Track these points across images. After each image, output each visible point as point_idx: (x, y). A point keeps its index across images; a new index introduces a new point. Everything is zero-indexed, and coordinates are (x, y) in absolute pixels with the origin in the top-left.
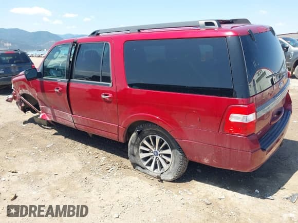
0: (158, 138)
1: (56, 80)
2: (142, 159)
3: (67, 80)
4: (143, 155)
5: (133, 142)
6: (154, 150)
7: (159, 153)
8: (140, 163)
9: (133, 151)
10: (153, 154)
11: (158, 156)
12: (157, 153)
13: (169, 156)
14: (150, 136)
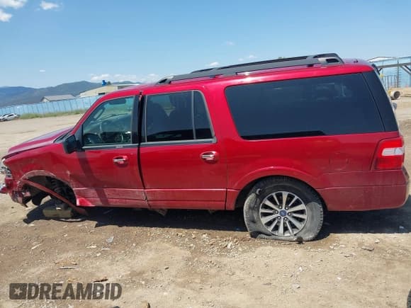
0: (285, 195)
1: (115, 147)
2: (266, 224)
3: (137, 144)
4: (265, 220)
5: (252, 205)
6: (279, 210)
7: (287, 212)
8: (263, 230)
9: (253, 217)
10: (279, 215)
11: (287, 216)
12: (285, 212)
13: (302, 212)
14: (274, 194)
